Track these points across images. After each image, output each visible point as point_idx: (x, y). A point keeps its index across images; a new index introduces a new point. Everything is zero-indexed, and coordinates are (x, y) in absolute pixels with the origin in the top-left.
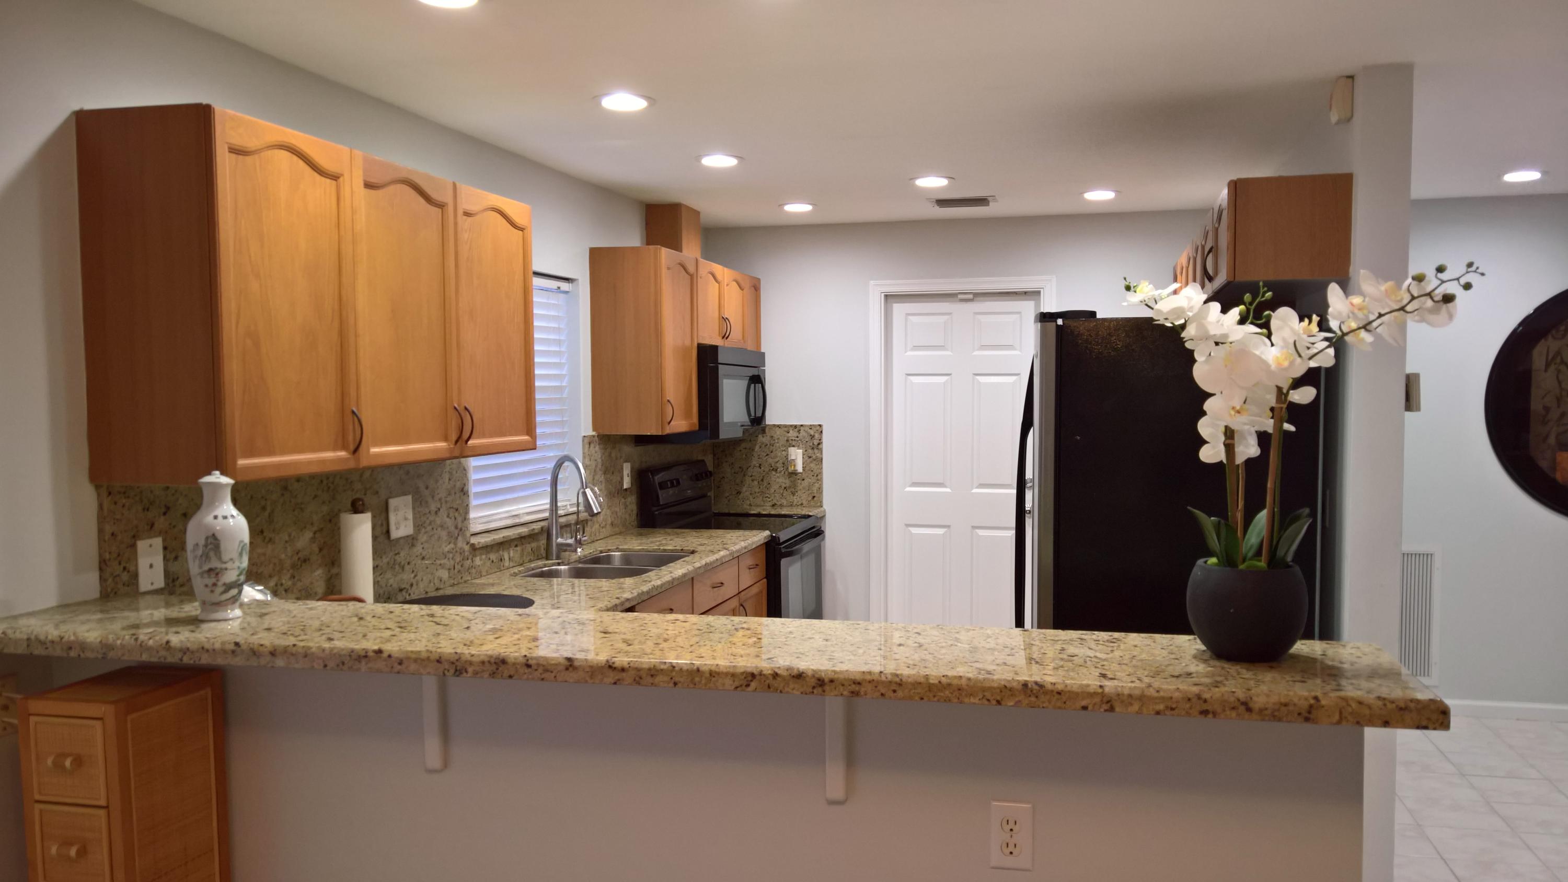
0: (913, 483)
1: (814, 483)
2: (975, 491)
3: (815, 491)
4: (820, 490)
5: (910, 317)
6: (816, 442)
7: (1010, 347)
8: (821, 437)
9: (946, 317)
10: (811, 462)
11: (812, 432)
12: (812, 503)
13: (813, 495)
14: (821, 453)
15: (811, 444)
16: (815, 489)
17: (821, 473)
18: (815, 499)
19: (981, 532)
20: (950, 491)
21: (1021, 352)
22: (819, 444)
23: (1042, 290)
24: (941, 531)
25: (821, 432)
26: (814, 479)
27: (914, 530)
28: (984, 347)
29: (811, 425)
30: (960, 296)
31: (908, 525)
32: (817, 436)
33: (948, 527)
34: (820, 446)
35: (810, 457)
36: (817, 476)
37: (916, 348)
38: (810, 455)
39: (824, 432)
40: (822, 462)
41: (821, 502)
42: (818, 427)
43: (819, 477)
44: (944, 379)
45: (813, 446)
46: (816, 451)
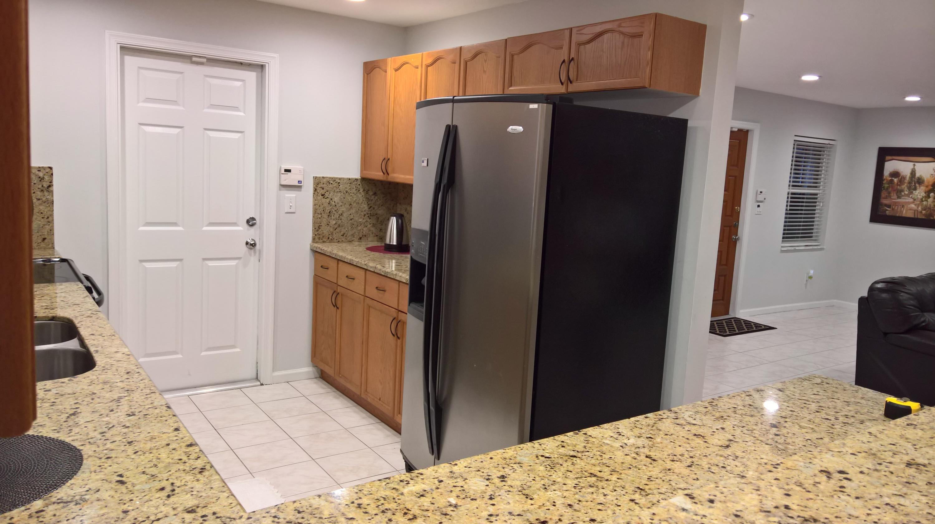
0: (147, 223)
1: (44, 225)
2: (205, 228)
3: (46, 233)
4: (51, 231)
5: (142, 71)
6: (46, 185)
7: (236, 109)
8: (52, 180)
9: (178, 76)
10: (40, 204)
11: (41, 174)
12: (43, 245)
13: (43, 237)
14: (52, 196)
15: (40, 186)
16: (45, 232)
17: (52, 215)
18: (46, 241)
19: (211, 263)
20: (183, 229)
21: (244, 113)
22: (49, 186)
23: (267, 65)
24: (174, 264)
25: (52, 174)
26: (43, 222)
27: (148, 265)
28: (213, 106)
29: (39, 167)
30: (194, 59)
31: (141, 261)
32: (46, 178)
33: (181, 260)
34: (50, 189)
35: (39, 199)
36: (48, 218)
37: (149, 100)
38: (39, 197)
39: (54, 174)
40: (53, 204)
41: (53, 244)
42: (48, 170)
43: (50, 219)
44: (177, 131)
45: (42, 188)
46: (46, 193)
